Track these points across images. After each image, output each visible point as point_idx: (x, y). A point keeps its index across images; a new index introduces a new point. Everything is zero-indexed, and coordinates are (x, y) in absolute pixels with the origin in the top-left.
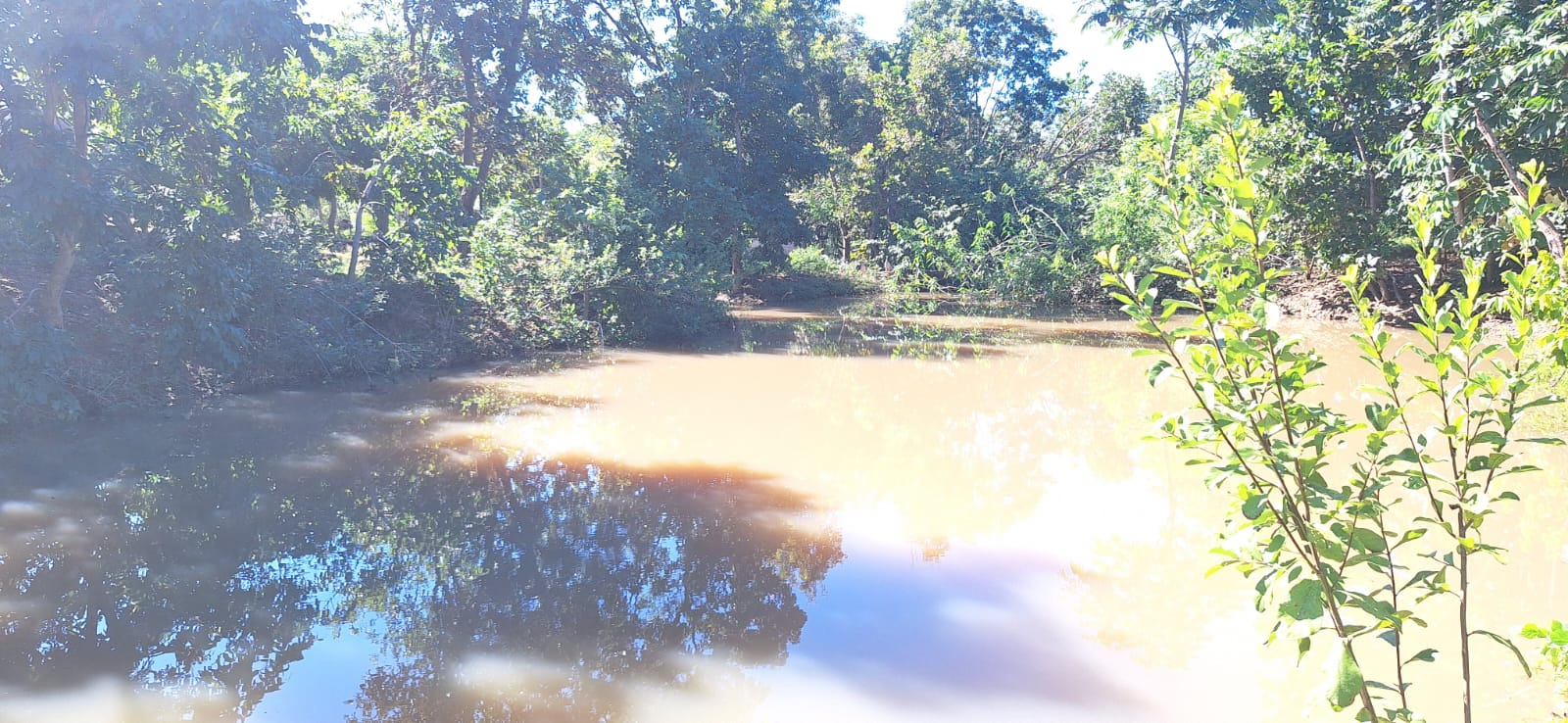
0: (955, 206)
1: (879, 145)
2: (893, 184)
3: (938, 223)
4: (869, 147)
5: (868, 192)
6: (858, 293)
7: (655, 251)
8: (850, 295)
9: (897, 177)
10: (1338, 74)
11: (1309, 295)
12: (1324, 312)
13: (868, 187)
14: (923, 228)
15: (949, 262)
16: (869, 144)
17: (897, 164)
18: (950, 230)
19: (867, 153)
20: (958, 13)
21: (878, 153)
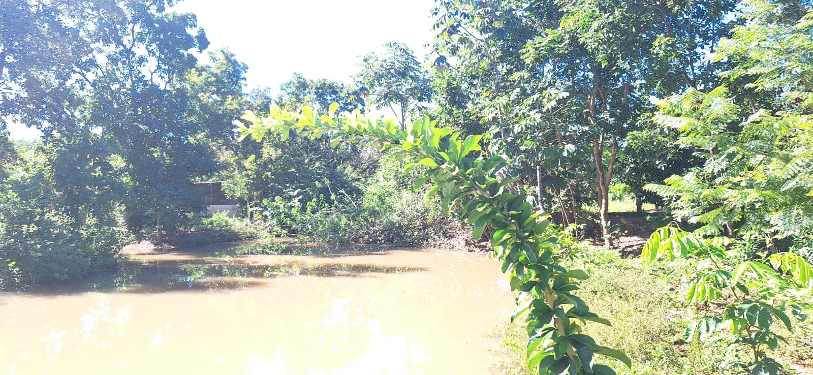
0: (299, 190)
1: (259, 156)
2: (267, 177)
3: (290, 198)
4: (253, 157)
5: (252, 181)
6: (241, 239)
7: (33, 227)
8: (236, 241)
9: (269, 174)
10: (460, 126)
11: (461, 237)
12: (466, 247)
13: (252, 179)
14: (280, 202)
15: (292, 220)
16: (253, 155)
17: (270, 166)
18: (296, 202)
19: (252, 160)
20: (314, 88)
21: (259, 161)
